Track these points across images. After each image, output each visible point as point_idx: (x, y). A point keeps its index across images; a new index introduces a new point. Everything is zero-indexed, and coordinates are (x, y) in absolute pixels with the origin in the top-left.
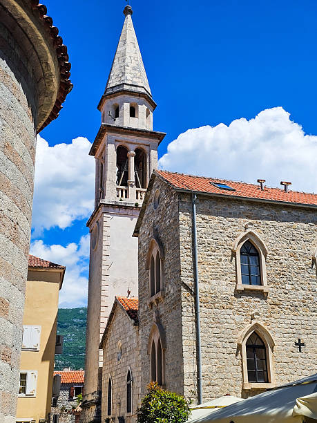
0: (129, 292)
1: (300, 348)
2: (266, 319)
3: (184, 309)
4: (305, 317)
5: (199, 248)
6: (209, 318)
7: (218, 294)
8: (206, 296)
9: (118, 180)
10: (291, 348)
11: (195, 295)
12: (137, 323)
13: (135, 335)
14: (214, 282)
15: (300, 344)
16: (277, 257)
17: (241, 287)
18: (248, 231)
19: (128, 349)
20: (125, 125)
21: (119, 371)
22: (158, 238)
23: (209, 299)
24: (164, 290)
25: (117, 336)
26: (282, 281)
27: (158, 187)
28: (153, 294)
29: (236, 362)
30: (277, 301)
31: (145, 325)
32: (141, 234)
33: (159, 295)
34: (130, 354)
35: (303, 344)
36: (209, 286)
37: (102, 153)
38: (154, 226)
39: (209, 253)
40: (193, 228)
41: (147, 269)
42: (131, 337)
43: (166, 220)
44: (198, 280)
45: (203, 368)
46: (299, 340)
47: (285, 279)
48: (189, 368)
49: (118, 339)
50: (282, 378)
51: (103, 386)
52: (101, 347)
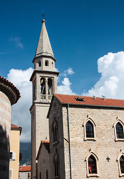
0: (46, 139)
1: (108, 160)
2: (95, 150)
3: (65, 148)
4: (110, 149)
5: (70, 125)
6: (74, 151)
7: (77, 142)
8: (73, 143)
9: (42, 91)
10: (105, 160)
11: (69, 142)
12: (49, 152)
13: (49, 156)
14: (76, 137)
15: (108, 159)
16: (99, 126)
17: (86, 139)
18: (88, 117)
19: (46, 161)
20: (43, 70)
21: (43, 169)
22: (55, 120)
23: (74, 144)
24: (58, 140)
25: (42, 156)
26: (101, 136)
27: (55, 100)
28: (54, 142)
29: (84, 166)
30: (99, 143)
31: (52, 153)
32: (50, 117)
33: (56, 142)
34: (47, 163)
35: (109, 159)
36: (74, 139)
37: (35, 80)
38: (54, 115)
39: (74, 126)
40: (68, 117)
41: (52, 132)
42: (47, 157)
43: (58, 114)
44: (70, 137)
45: (72, 169)
46: (108, 157)
47: (102, 135)
48: (67, 170)
49: (43, 157)
50: (102, 172)
51: (38, 174)
52: (37, 159)
